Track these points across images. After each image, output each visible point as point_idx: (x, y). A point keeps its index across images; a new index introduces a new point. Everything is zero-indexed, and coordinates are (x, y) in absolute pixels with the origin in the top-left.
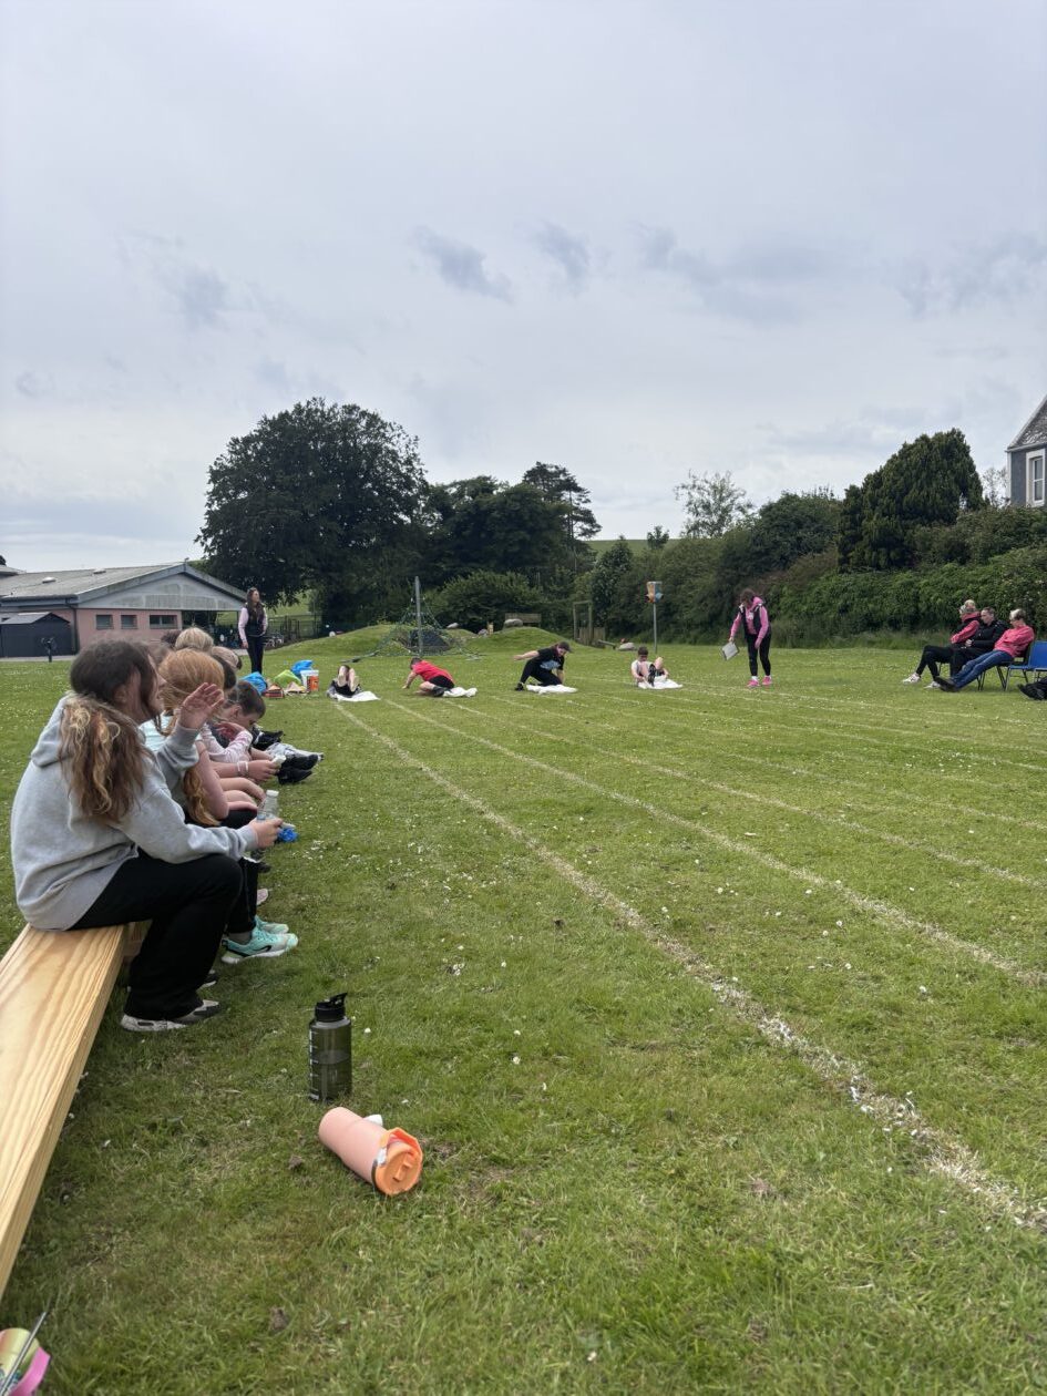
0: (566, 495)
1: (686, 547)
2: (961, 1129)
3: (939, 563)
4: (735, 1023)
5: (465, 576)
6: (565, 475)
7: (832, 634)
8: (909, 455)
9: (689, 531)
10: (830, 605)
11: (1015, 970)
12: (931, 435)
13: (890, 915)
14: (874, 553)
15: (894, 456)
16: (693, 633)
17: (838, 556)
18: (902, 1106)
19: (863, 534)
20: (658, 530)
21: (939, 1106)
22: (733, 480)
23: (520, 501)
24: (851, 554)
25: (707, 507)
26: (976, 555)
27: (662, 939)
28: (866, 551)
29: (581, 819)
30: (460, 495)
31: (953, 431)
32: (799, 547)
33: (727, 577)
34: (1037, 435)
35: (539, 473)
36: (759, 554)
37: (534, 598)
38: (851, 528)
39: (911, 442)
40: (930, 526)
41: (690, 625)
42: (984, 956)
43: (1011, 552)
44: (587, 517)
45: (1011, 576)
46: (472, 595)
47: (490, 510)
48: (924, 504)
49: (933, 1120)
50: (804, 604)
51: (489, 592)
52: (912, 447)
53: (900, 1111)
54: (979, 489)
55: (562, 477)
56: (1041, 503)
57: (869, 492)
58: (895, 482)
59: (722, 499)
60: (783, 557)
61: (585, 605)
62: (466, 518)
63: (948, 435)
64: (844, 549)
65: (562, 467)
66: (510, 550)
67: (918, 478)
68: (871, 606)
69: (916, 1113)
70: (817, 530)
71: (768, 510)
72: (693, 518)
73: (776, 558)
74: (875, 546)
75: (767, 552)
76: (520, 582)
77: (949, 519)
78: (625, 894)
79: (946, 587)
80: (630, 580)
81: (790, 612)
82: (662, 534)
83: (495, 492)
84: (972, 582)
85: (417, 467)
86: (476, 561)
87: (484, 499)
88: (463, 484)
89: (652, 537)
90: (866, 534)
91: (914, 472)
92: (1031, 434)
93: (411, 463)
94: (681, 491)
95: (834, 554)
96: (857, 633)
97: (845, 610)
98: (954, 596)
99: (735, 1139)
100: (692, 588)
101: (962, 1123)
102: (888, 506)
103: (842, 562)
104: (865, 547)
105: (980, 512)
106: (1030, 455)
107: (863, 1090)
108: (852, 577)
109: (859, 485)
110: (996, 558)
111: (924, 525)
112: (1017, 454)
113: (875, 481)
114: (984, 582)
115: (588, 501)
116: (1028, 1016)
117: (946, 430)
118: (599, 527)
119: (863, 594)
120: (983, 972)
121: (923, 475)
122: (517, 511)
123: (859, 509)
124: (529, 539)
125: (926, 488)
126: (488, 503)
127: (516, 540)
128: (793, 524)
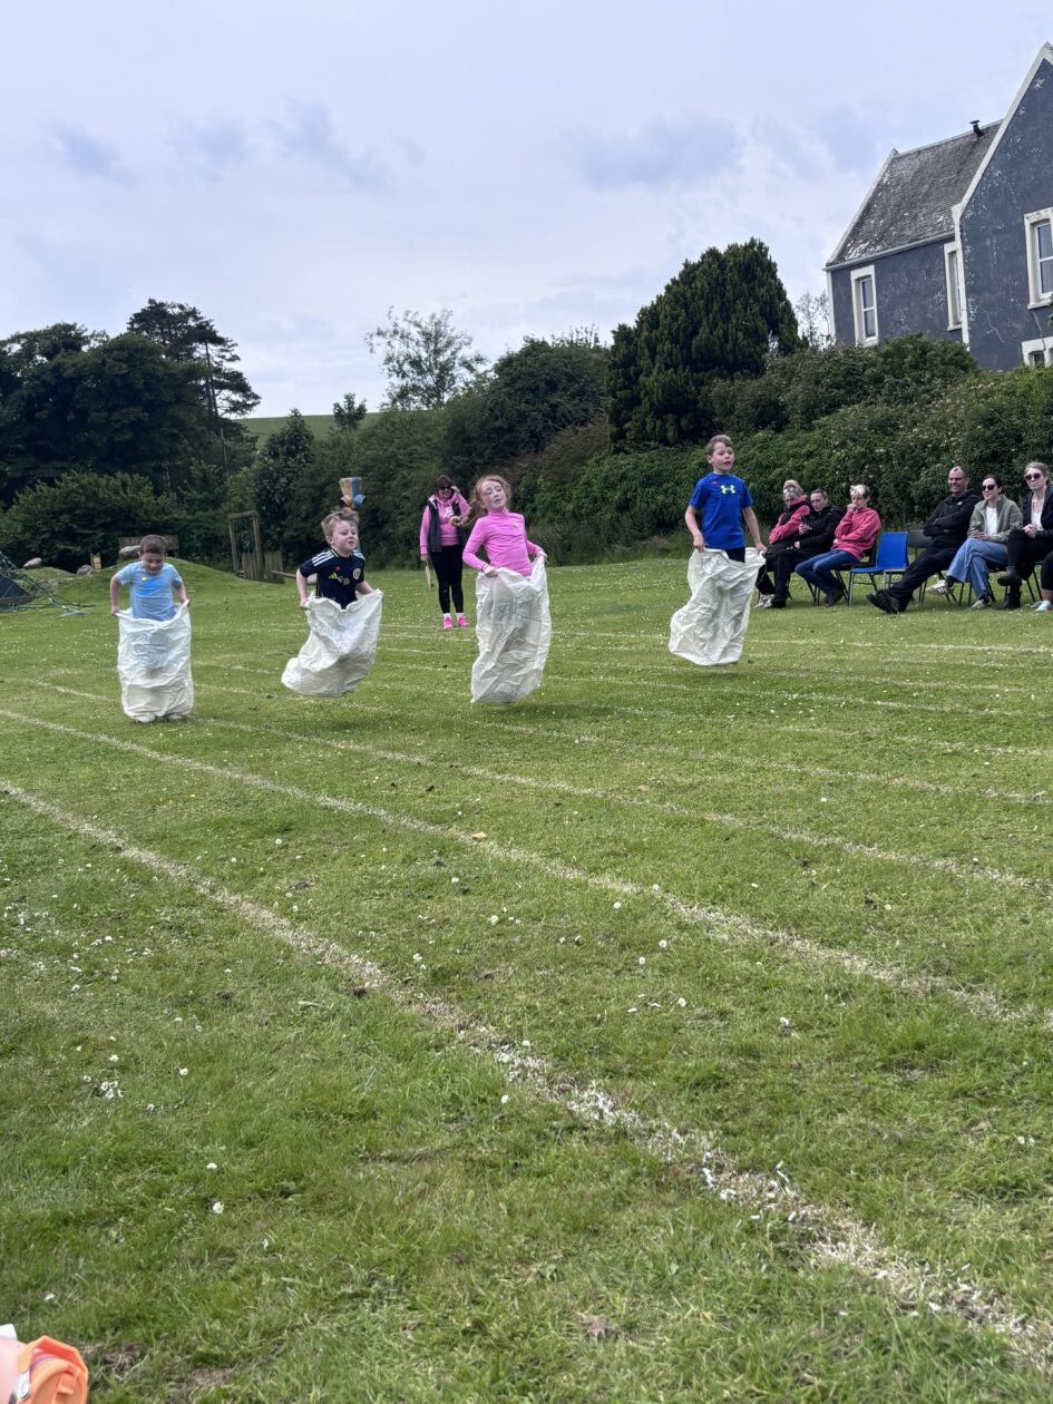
0: (200, 350)
1: (393, 424)
2: (850, 1200)
3: (747, 433)
4: (534, 1104)
5: (50, 483)
6: (196, 319)
7: (610, 542)
8: (695, 278)
9: (394, 401)
10: (605, 500)
11: (899, 978)
12: (722, 249)
13: (728, 926)
14: (659, 423)
15: (674, 281)
17: (611, 429)
18: (774, 1183)
19: (642, 396)
20: (349, 399)
21: (820, 1175)
22: (451, 322)
23: (126, 361)
24: (627, 426)
25: (416, 363)
26: (795, 418)
27: (417, 1001)
28: (648, 420)
29: (279, 841)
30: (27, 354)
31: (753, 242)
32: (554, 419)
33: (458, 466)
34: (863, 246)
35: (154, 316)
36: (497, 430)
37: (164, 511)
38: (624, 387)
39: (695, 259)
40: (732, 379)
42: (858, 965)
43: (842, 410)
44: (237, 383)
45: (843, 445)
46: (61, 512)
47: (79, 378)
48: (722, 348)
49: (814, 1194)
50: (568, 502)
51: (91, 505)
52: (696, 267)
53: (771, 1189)
54: (794, 324)
55: (192, 323)
56: (873, 341)
57: (645, 333)
58: (675, 319)
59: (437, 352)
60: (533, 435)
61: (247, 518)
62: (42, 390)
63: (746, 248)
64: (617, 419)
65: (190, 305)
66: (117, 439)
67: (708, 311)
68: (660, 498)
69: (792, 1189)
70: (580, 393)
71: (506, 365)
72: (398, 381)
73: (524, 435)
74: (659, 412)
75: (510, 430)
76: (139, 488)
77: (758, 370)
78: (356, 943)
79: (759, 465)
80: (312, 477)
81: (550, 514)
82: (356, 406)
83: (85, 348)
84: (794, 456)
86: (64, 458)
87: (67, 360)
88: (32, 338)
89: (341, 410)
90: (645, 395)
91: (701, 302)
92: (855, 245)
94: (376, 339)
95: (603, 427)
96: (643, 538)
97: (624, 506)
98: (771, 477)
99: (553, 1267)
100: (406, 486)
101: (852, 1191)
102: (670, 354)
103: (616, 437)
104: (646, 415)
105: (795, 356)
106: (855, 274)
107: (720, 1169)
108: (631, 459)
109: (632, 324)
110: (823, 420)
111: (723, 377)
112: (839, 272)
113: (650, 317)
114: (810, 455)
115: (235, 358)
116: (922, 1037)
117: (742, 241)
118: (256, 397)
119: (648, 481)
120: (859, 986)
121: (716, 307)
122: (124, 377)
123: (634, 359)
124: (146, 419)
125: (720, 323)
126: (75, 365)
127: (125, 422)
128: (543, 385)
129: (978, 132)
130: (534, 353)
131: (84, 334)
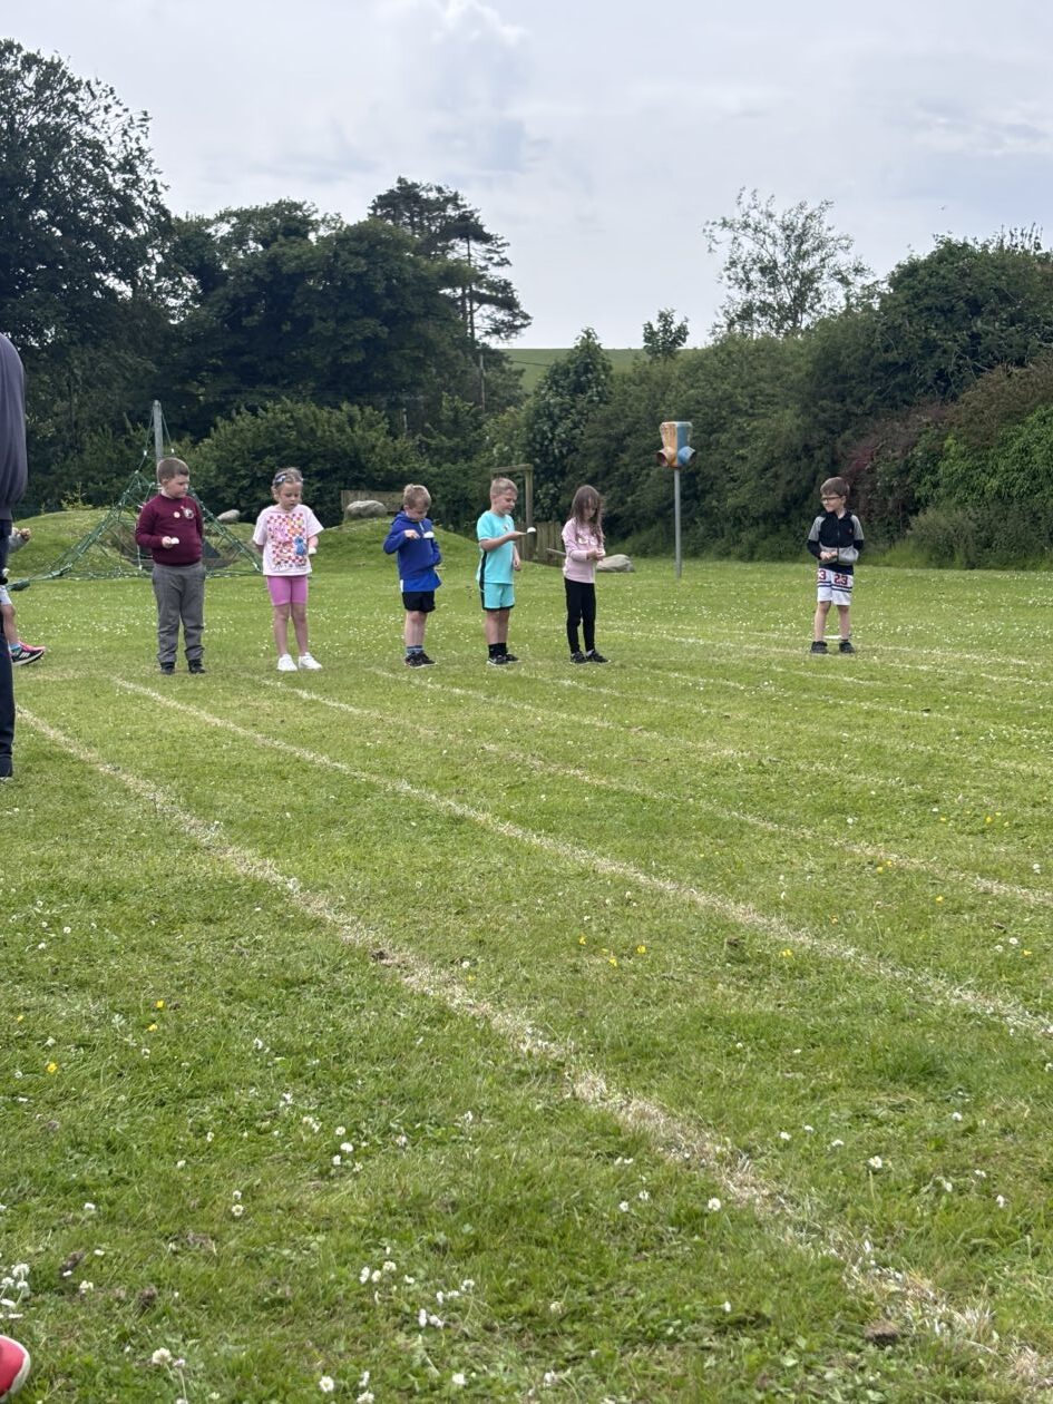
0: (460, 250)
1: (729, 354)
5: (253, 411)
6: (458, 207)
9: (731, 323)
16: (748, 536)
20: (665, 318)
22: (826, 215)
23: (366, 255)
25: (768, 270)
30: (238, 238)
33: (822, 416)
35: (403, 199)
36: (891, 368)
37: (399, 459)
41: (739, 519)
44: (504, 298)
46: (268, 452)
50: (991, 475)
51: (304, 444)
55: (451, 212)
59: (802, 255)
60: (941, 375)
62: (253, 290)
65: (451, 189)
66: (344, 361)
70: (1013, 320)
71: (907, 276)
72: (740, 296)
73: (930, 376)
75: (906, 367)
76: (371, 426)
80: (608, 423)
82: (674, 327)
83: (312, 237)
85: (147, 178)
86: (273, 381)
87: (287, 249)
88: (246, 217)
89: (654, 334)
93: (132, 170)
94: (717, 234)
100: (743, 441)
115: (504, 262)
122: (359, 277)
124: (385, 336)
126: (298, 257)
127: (358, 337)
128: (961, 304)
130: (951, 260)
131: (313, 218)
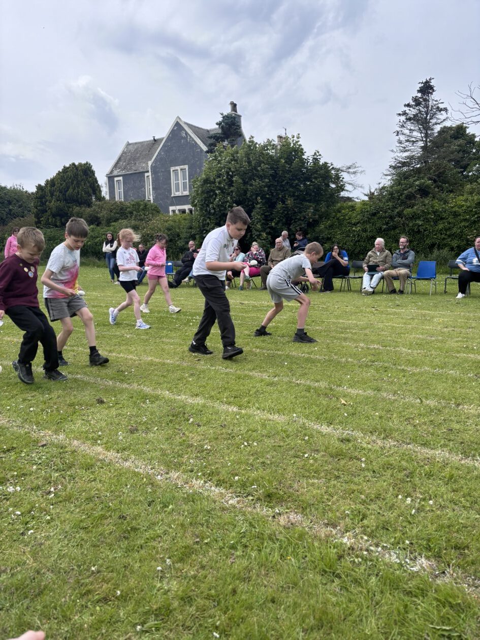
8: (67, 172)
12: (77, 164)
14: (54, 219)
15: (59, 172)
17: (35, 220)
24: (41, 219)
26: (104, 222)
28: (50, 218)
34: (118, 170)
38: (40, 206)
39: (68, 165)
40: (81, 207)
43: (120, 221)
48: (77, 196)
52: (68, 168)
54: (100, 191)
56: (121, 200)
57: (48, 188)
58: (61, 185)
63: (85, 164)
64: (37, 216)
67: (72, 184)
74: (54, 216)
90: (49, 209)
91: (70, 180)
95: (31, 219)
103: (37, 222)
105: (102, 202)
106: (116, 179)
109: (43, 184)
111: (77, 206)
112: (111, 178)
113: (51, 183)
121: (75, 182)
123: (44, 197)
125: (77, 188)
129: (155, 140)
